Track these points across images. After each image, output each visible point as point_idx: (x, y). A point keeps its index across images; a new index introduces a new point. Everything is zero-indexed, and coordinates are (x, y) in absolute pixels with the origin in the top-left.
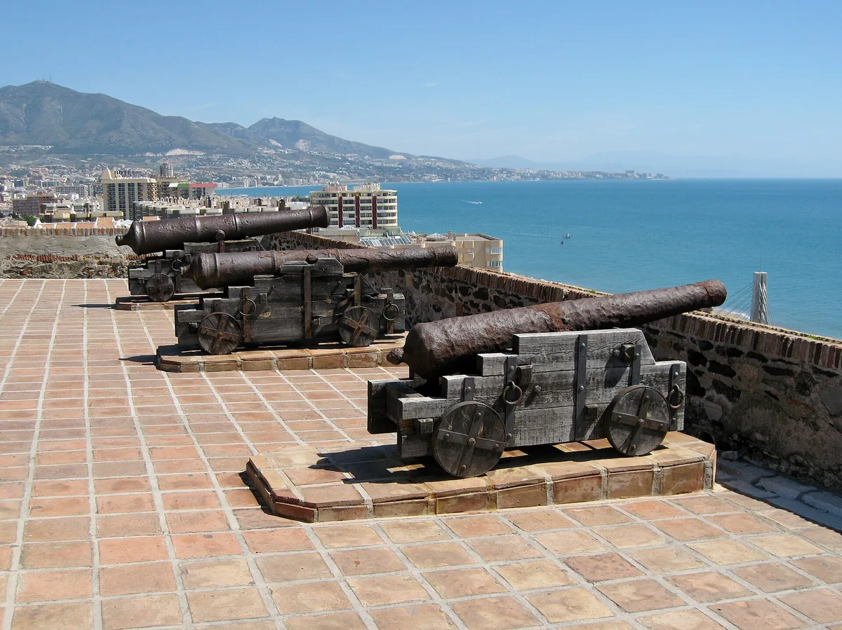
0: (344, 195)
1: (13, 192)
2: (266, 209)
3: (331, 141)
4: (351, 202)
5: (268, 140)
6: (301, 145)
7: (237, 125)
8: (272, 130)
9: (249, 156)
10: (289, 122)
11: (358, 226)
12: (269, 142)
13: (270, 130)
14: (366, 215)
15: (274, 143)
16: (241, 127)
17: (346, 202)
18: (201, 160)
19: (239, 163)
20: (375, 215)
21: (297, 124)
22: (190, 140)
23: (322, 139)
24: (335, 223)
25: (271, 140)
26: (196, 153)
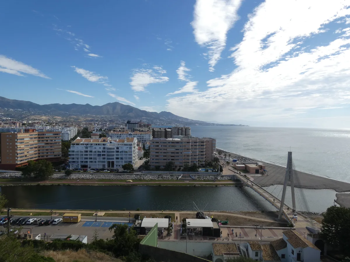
0: (179, 128)
1: (108, 125)
2: (162, 130)
4: (181, 130)
6: (170, 117)
11: (182, 135)
14: (184, 133)
15: (164, 117)
16: (158, 113)
17: (179, 130)
20: (186, 132)
22: (146, 115)
24: (180, 134)
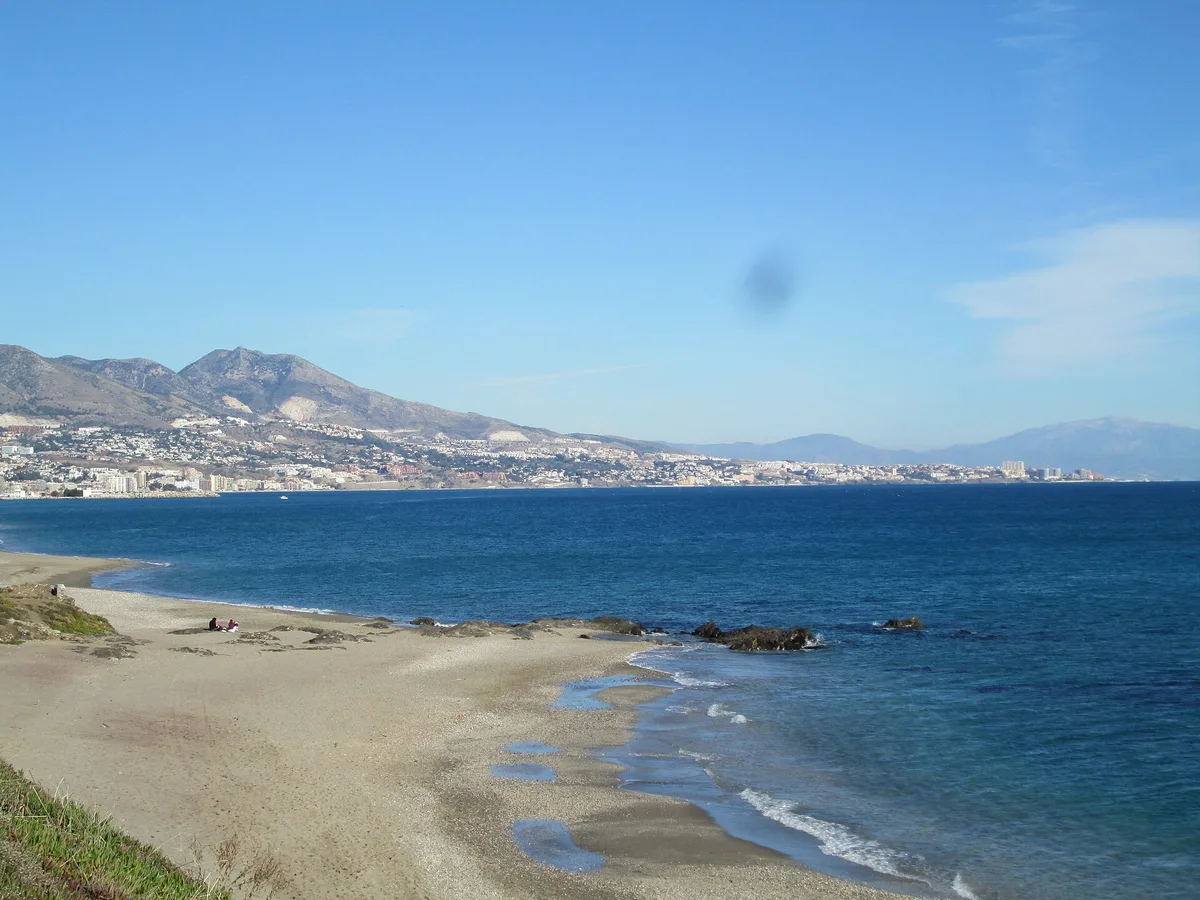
3: (360, 403)
5: (219, 398)
6: (296, 410)
7: (155, 366)
8: (235, 376)
9: (158, 430)
10: (271, 358)
12: (222, 402)
13: (228, 375)
15: (233, 403)
16: (164, 368)
18: (50, 438)
19: (130, 446)
21: (284, 364)
22: (33, 396)
23: (342, 395)
25: (226, 398)
26: (44, 423)
